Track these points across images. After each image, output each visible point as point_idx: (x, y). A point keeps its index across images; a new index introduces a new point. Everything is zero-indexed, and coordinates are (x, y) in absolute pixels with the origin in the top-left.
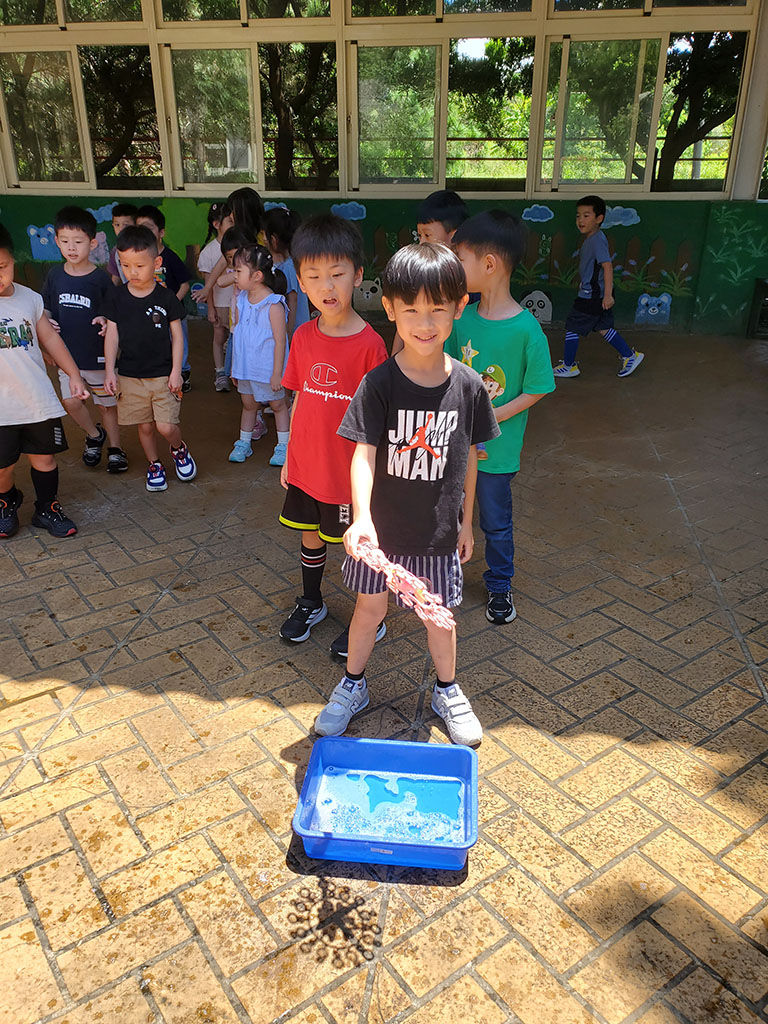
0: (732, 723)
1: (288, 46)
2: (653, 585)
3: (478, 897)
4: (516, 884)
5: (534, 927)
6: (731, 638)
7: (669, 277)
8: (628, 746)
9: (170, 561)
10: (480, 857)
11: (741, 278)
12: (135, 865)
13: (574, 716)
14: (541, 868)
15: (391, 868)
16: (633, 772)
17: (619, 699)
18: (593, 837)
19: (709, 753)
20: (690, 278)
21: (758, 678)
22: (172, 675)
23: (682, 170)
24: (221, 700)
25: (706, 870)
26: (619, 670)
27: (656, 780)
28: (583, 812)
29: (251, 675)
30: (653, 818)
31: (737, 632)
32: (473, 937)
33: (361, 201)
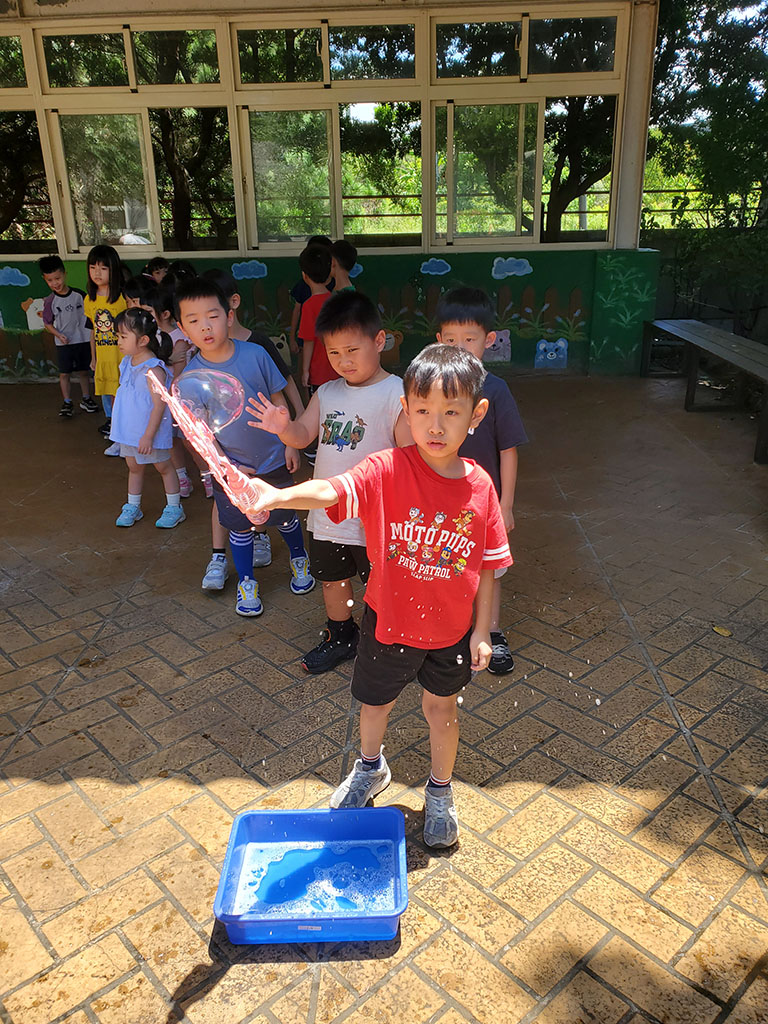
0: (652, 756)
1: (180, 111)
2: (567, 623)
3: (413, 966)
4: (450, 948)
5: (471, 992)
6: (646, 671)
7: (565, 323)
8: (554, 791)
9: (74, 636)
10: (412, 923)
11: (630, 321)
12: (41, 977)
13: (500, 764)
14: (475, 928)
15: (321, 945)
16: (561, 816)
17: (543, 742)
18: (524, 888)
19: (632, 789)
20: (582, 324)
21: (673, 708)
22: (80, 759)
23: (569, 222)
24: (134, 782)
25: (638, 911)
26: (541, 712)
27: (583, 822)
28: (513, 864)
29: (166, 752)
30: (583, 862)
31: (651, 664)
32: (410, 1012)
33: (261, 260)
